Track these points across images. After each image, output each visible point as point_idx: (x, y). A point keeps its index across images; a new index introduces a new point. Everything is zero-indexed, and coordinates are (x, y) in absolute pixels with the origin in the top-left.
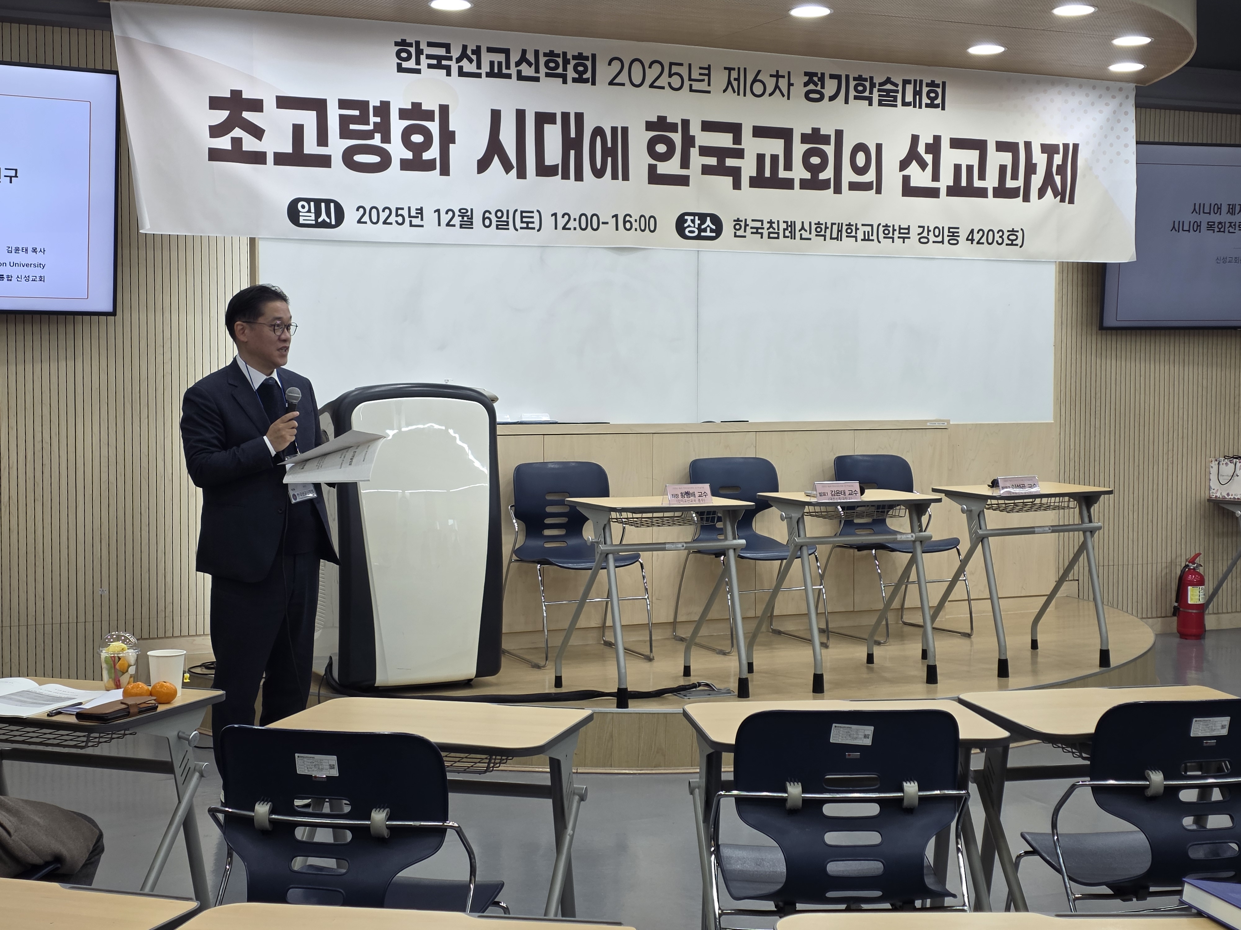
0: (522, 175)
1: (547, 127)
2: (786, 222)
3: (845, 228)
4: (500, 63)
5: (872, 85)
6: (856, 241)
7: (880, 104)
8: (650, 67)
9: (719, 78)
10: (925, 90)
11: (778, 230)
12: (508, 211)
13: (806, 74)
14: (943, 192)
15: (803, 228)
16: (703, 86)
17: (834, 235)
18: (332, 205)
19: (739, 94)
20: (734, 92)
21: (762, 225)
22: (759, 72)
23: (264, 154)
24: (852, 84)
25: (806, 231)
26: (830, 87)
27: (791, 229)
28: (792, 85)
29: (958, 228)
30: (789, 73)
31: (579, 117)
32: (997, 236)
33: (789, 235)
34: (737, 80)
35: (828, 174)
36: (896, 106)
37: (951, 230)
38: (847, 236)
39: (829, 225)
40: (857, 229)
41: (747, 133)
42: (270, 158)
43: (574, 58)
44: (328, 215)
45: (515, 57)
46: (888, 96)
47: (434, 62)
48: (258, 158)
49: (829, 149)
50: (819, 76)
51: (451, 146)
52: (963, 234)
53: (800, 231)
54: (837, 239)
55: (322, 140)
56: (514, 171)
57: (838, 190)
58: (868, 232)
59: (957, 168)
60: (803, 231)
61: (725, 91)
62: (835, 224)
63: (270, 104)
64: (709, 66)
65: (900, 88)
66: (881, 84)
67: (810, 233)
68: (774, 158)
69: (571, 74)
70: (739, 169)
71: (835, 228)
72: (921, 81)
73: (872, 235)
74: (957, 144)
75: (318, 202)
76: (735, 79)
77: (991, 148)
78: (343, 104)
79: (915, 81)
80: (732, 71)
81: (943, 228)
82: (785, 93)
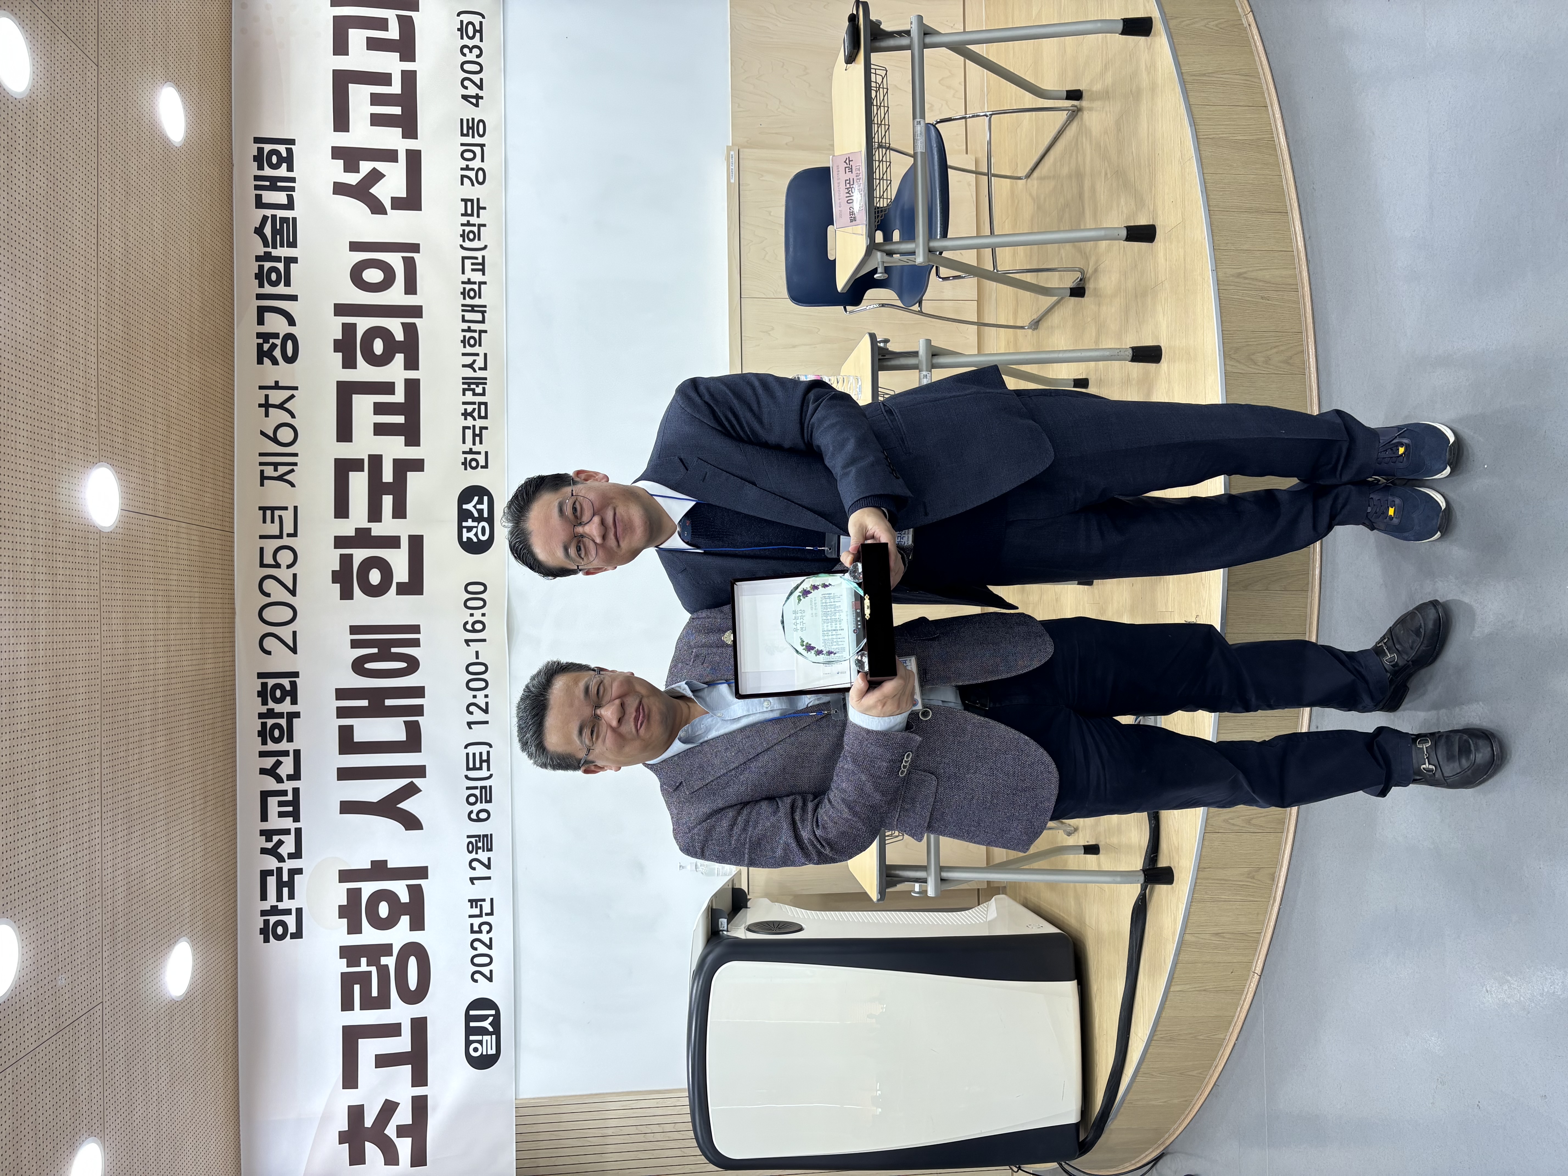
0: (420, 771)
1: (358, 737)
2: (464, 390)
3: (468, 301)
4: (281, 804)
5: (268, 257)
6: (485, 283)
7: (293, 244)
8: (268, 595)
9: (276, 493)
10: (268, 172)
11: (474, 403)
12: (468, 788)
13: (260, 362)
14: (412, 144)
15: (471, 366)
16: (288, 516)
17: (478, 317)
18: (472, 1013)
19: (295, 464)
20: (292, 471)
21: (469, 428)
22: (262, 433)
23: (414, 1099)
24: (268, 289)
25: (474, 361)
26: (275, 324)
27: (473, 383)
28: (277, 382)
29: (462, 120)
30: (261, 388)
31: (341, 694)
32: (471, 57)
33: (481, 386)
34: (276, 465)
35: (395, 326)
36: (294, 219)
37: (465, 132)
38: (480, 297)
39: (465, 326)
40: (469, 282)
41: (347, 451)
42: (419, 1091)
43: (265, 703)
44: (484, 1018)
45: (271, 784)
46: (280, 232)
47: (285, 891)
48: (420, 1106)
49: (363, 324)
50: (261, 341)
51: (390, 865)
52: (470, 112)
53: (475, 371)
54: (483, 313)
55: (393, 1030)
56: (417, 781)
57: (417, 311)
58: (473, 264)
59: (377, 120)
60: (476, 366)
61: (293, 485)
62: (463, 316)
63: (353, 1097)
64: (260, 508)
65: (269, 212)
66: (266, 244)
67: (477, 355)
68: (379, 409)
69: (286, 707)
70: (396, 462)
71: (469, 316)
72: (257, 178)
73: (476, 258)
74: (341, 122)
75: (469, 1031)
76: (276, 470)
77: (344, 63)
78: (347, 1005)
79: (257, 187)
80: (265, 475)
81: (462, 145)
82: (287, 393)
